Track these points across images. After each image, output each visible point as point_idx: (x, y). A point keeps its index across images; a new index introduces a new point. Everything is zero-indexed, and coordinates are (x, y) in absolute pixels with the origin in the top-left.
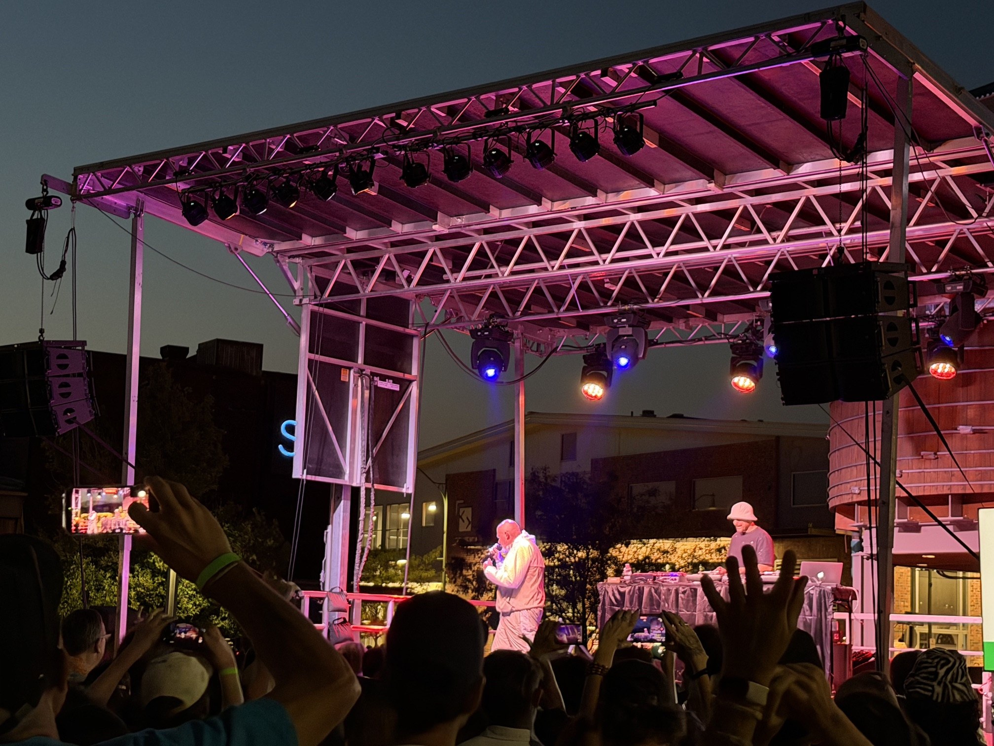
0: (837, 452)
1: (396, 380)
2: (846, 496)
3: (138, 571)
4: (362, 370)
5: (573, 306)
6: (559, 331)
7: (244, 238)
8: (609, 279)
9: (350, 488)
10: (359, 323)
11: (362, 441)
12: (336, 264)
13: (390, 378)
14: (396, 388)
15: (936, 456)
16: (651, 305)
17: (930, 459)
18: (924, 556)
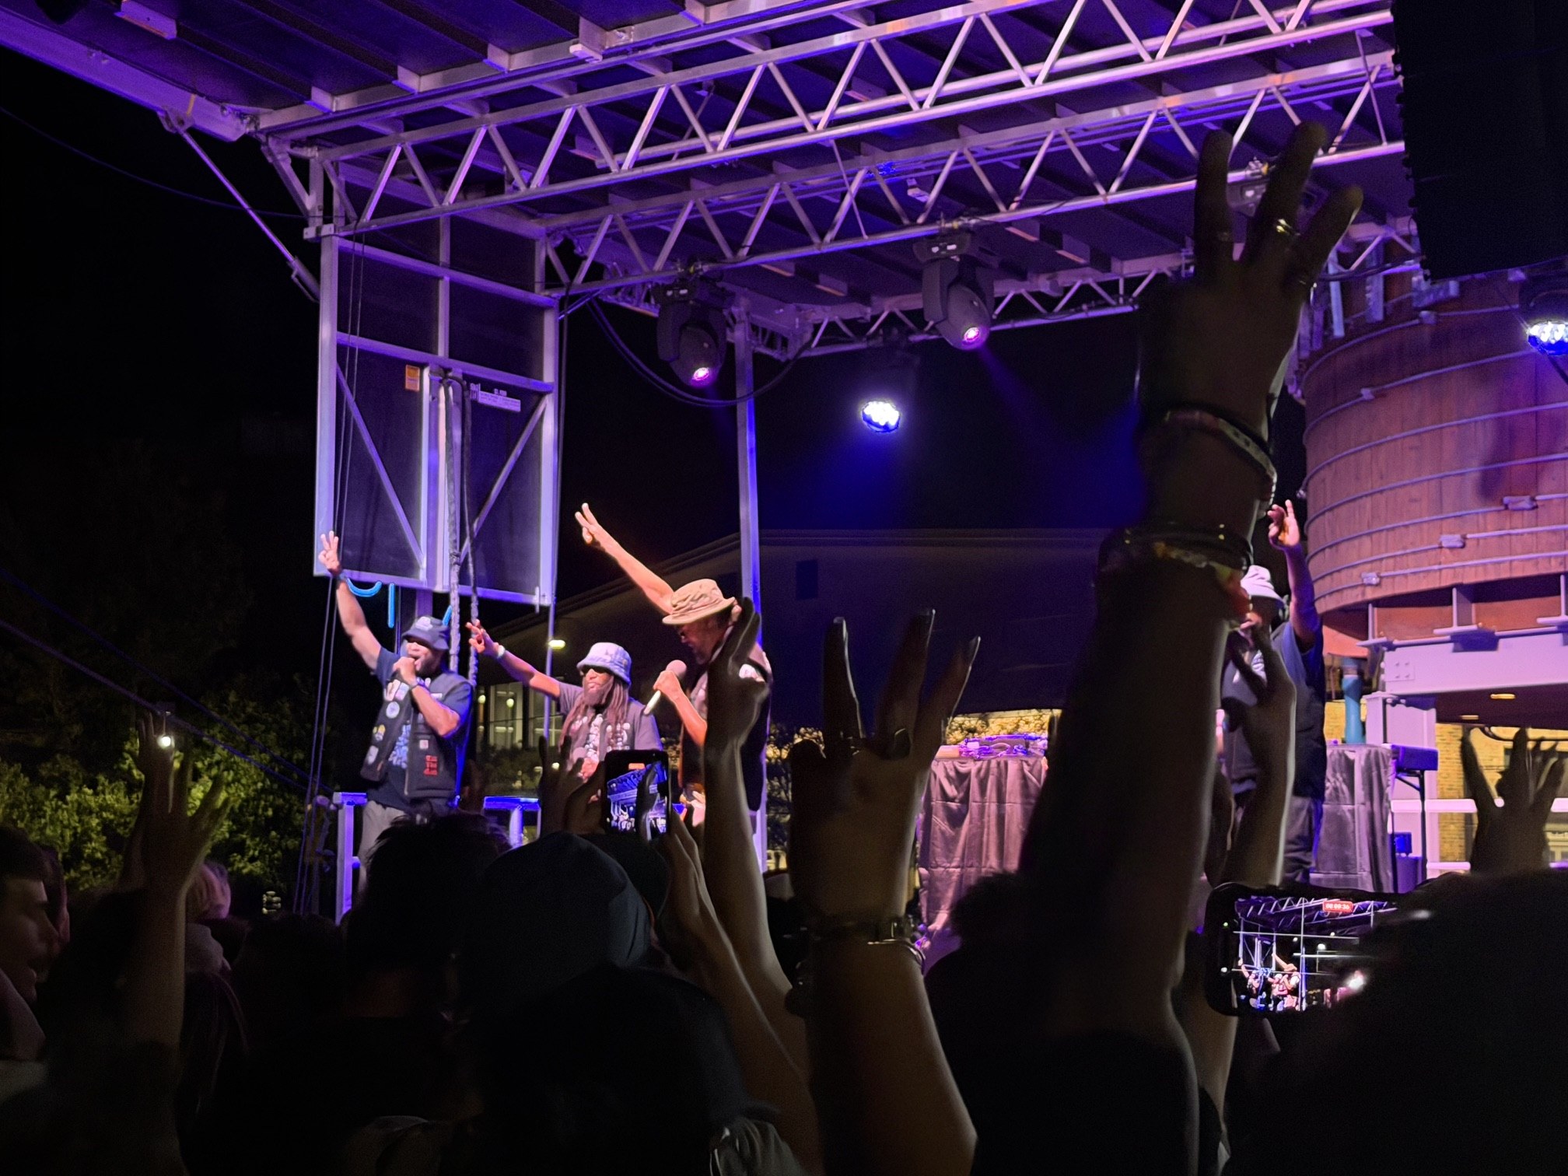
0: (1327, 514)
1: (513, 392)
2: (1349, 592)
3: (103, 785)
4: (447, 370)
5: (849, 230)
6: (814, 311)
7: (196, 102)
8: (917, 179)
9: (431, 598)
10: (438, 279)
11: (450, 504)
12: (384, 155)
13: (501, 386)
14: (514, 405)
15: (1535, 504)
16: (1003, 216)
17: (1523, 510)
18: (1494, 696)
